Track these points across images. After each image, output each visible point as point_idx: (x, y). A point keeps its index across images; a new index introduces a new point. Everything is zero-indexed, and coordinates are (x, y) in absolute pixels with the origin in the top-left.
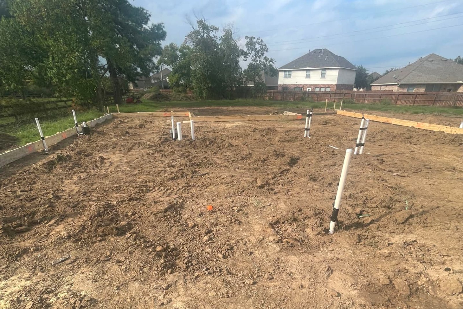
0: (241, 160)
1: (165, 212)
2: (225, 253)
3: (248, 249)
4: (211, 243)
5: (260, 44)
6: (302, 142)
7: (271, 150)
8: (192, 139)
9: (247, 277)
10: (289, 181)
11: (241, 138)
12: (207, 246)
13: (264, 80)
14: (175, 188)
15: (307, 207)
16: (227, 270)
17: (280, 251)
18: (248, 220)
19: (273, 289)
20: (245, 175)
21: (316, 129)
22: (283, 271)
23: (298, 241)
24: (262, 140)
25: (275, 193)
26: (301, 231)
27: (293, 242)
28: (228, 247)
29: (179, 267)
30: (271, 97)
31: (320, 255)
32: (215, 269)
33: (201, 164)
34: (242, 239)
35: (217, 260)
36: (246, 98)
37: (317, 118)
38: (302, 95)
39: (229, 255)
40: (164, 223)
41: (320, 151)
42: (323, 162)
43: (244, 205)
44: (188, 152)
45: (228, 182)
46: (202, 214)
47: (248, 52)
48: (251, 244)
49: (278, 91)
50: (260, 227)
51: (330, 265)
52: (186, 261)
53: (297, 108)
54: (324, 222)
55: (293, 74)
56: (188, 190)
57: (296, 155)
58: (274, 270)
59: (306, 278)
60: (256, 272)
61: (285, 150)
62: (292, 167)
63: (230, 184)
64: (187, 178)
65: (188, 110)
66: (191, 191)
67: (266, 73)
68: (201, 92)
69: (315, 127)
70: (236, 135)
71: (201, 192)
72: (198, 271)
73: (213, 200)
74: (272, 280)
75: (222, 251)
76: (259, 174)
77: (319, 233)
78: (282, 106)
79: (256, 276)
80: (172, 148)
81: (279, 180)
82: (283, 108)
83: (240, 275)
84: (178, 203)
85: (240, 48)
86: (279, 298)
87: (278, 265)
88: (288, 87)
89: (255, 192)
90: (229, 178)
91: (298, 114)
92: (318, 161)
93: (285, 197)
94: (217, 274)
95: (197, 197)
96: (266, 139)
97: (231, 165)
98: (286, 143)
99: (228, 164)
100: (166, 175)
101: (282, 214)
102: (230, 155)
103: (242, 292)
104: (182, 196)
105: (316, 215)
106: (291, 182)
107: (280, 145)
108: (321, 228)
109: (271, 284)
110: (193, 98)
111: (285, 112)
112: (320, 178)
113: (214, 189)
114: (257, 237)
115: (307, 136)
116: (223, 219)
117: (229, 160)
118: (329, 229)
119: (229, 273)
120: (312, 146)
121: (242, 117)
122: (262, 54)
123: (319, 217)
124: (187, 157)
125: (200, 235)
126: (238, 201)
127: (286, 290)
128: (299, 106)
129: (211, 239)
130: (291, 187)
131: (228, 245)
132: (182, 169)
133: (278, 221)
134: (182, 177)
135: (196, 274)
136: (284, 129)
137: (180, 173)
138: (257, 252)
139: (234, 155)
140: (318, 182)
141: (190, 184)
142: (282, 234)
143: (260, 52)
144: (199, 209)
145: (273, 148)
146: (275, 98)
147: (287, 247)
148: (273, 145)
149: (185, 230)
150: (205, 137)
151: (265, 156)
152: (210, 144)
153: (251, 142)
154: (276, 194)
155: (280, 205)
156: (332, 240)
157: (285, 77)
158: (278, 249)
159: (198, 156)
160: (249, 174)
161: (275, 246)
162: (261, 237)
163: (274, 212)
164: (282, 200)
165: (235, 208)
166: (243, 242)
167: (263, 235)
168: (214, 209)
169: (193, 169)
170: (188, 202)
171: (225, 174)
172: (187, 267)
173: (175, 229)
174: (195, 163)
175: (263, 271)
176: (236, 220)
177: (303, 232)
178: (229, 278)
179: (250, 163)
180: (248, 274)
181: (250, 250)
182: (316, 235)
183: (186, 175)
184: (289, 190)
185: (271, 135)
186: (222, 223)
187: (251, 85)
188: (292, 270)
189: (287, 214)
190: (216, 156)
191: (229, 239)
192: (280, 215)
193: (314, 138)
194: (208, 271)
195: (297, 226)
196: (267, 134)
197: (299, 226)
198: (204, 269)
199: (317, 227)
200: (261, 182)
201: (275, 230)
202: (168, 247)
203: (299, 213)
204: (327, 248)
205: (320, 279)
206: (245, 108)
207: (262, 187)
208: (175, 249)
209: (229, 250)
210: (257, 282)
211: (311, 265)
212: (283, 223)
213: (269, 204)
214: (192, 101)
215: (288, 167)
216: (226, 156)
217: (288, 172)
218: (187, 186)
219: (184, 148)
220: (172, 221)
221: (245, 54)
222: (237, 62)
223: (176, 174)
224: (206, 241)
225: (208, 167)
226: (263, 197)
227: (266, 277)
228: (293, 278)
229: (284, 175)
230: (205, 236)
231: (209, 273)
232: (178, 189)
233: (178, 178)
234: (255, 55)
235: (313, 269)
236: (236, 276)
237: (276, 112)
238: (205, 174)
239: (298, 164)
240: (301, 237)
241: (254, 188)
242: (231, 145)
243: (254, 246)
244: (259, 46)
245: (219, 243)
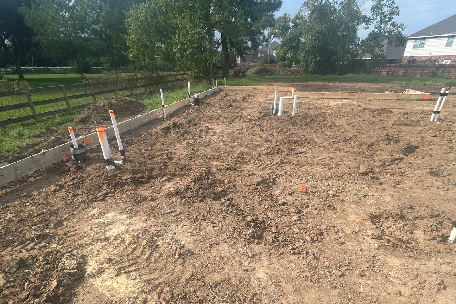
0: (343, 141)
1: (257, 185)
2: (314, 237)
3: (340, 238)
4: (300, 223)
5: (389, 7)
6: (425, 128)
7: (382, 134)
8: (293, 115)
9: (334, 267)
10: (401, 172)
11: (347, 118)
12: (295, 226)
13: (385, 51)
14: (269, 163)
15: (421, 205)
16: (314, 254)
17: (378, 249)
18: (344, 207)
19: (364, 287)
20: (347, 159)
21: (449, 113)
22: (378, 271)
23: (403, 242)
24: (371, 121)
25: (380, 183)
26: (408, 232)
27: (395, 242)
28: (318, 231)
29: (265, 240)
30: (391, 72)
31: (431, 264)
32: (301, 250)
33: (298, 141)
34: (334, 227)
35: (304, 242)
36: (358, 73)
37: (452, 99)
38: (434, 69)
39: (317, 240)
40: (255, 196)
41: (450, 140)
42: (452, 154)
43: (341, 191)
44: (286, 128)
45: (325, 164)
46: (293, 193)
47: (371, 18)
48: (344, 234)
49: (401, 65)
50: (357, 218)
51: (444, 279)
52: (273, 236)
53: (425, 85)
54: (443, 227)
55: (428, 42)
56: (282, 167)
57: (414, 142)
58: (367, 267)
59: (407, 285)
60: (346, 264)
61: (401, 136)
62: (406, 155)
63: (327, 166)
64: (282, 154)
65: (291, 86)
66: (285, 168)
67: (390, 43)
68: (307, 66)
69: (447, 110)
70: (341, 113)
71: (295, 171)
72: (283, 248)
73: (307, 181)
74: (364, 278)
75: (310, 234)
76: (364, 159)
77: (434, 239)
78: (404, 83)
79: (346, 268)
80: (271, 123)
81: (388, 169)
82: (404, 85)
83: (327, 263)
84: (271, 178)
85: (363, 13)
86: (369, 298)
87: (373, 263)
88: (417, 59)
89: (356, 178)
90: (327, 159)
91: (425, 93)
92: (445, 152)
93: (393, 189)
94: (302, 256)
95: (290, 175)
96: (377, 120)
97: (331, 146)
98: (402, 127)
99: (329, 144)
100: (262, 149)
101: (386, 208)
102: (331, 134)
103: (328, 281)
104: (275, 172)
105: (432, 216)
106: (403, 173)
107: (394, 128)
108: (437, 233)
109: (362, 281)
110: (298, 72)
111: (407, 89)
112: (445, 174)
113: (309, 169)
114: (351, 227)
115: (433, 121)
116: (315, 201)
117: (330, 141)
118: (449, 236)
119: (316, 258)
120: (440, 133)
121: (351, 94)
122: (390, 19)
123: (436, 220)
124: (285, 133)
125: (289, 213)
126: (335, 185)
127: (379, 292)
128: (428, 83)
129: (300, 219)
130: (402, 179)
131: (318, 229)
132: (278, 145)
133: (380, 215)
134: (278, 153)
135: (282, 250)
136: (403, 111)
137: (276, 149)
138: (350, 243)
139: (336, 136)
140: (441, 178)
141: (285, 161)
142: (383, 230)
143: (388, 16)
144: (291, 187)
145: (385, 132)
146: (394, 73)
147: (387, 246)
148: (385, 129)
149: (275, 206)
150: (306, 114)
151: (374, 140)
152: (311, 121)
153: (358, 122)
154: (382, 184)
155: (385, 197)
156: (451, 250)
157: (415, 47)
158: (376, 246)
159: (296, 134)
160: (351, 158)
161: (372, 241)
162: (357, 229)
163: (377, 204)
164: (388, 193)
165: (330, 193)
166: (334, 230)
167: (360, 227)
168: (307, 190)
169: (290, 147)
170: (281, 179)
171: (323, 155)
172: (273, 242)
173: (265, 203)
174: (292, 140)
175: (354, 265)
176: (330, 206)
177: (411, 233)
178: (314, 262)
179: (355, 146)
180: (337, 264)
181: (341, 240)
182: (429, 240)
183: (282, 152)
184: (399, 182)
185: (385, 116)
186: (314, 206)
187: (367, 57)
188: (390, 273)
189: (392, 210)
190: (315, 135)
191: (320, 223)
192: (384, 209)
193: (444, 124)
194: (294, 251)
195: (404, 225)
196: (379, 114)
197: (406, 225)
198: (290, 248)
199: (432, 231)
200: (365, 169)
201: (375, 225)
202: (257, 219)
203: (410, 211)
204: (441, 258)
205: (426, 292)
206: (355, 84)
207: (365, 174)
208: (263, 222)
209: (318, 234)
210: (345, 275)
211: (416, 273)
212: (386, 218)
213: (371, 194)
214: (296, 76)
215: (402, 156)
216: (327, 135)
217: (401, 162)
218: (281, 163)
219: (283, 124)
220: (263, 195)
221: (367, 20)
222: (355, 31)
223: (272, 149)
224: (295, 221)
225: (305, 146)
226: (365, 186)
227: (357, 272)
228: (391, 281)
229: (395, 164)
230: (294, 215)
231: (294, 253)
232: (272, 164)
233: (273, 154)
234: (381, 21)
235: (419, 278)
236: (322, 263)
237: (395, 89)
238: (301, 153)
239: (415, 153)
240: (407, 238)
241: (355, 174)
242: (334, 124)
243: (347, 236)
244: (389, 9)
245: (308, 226)
